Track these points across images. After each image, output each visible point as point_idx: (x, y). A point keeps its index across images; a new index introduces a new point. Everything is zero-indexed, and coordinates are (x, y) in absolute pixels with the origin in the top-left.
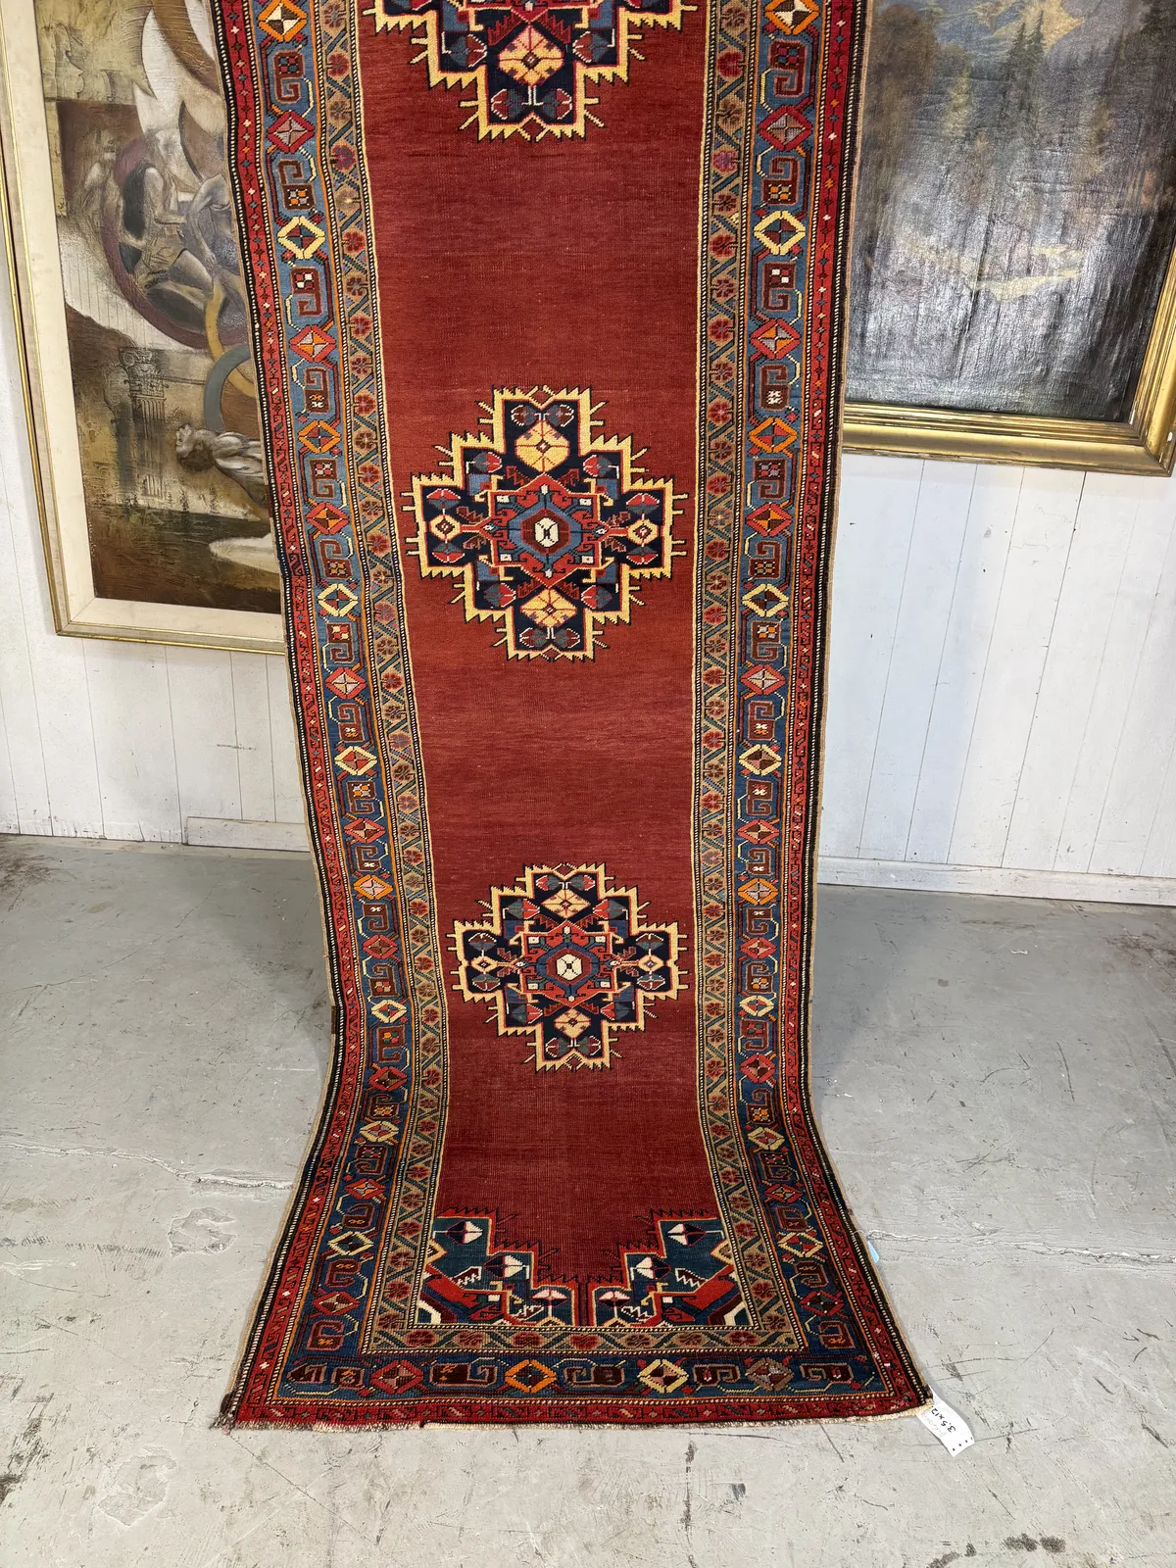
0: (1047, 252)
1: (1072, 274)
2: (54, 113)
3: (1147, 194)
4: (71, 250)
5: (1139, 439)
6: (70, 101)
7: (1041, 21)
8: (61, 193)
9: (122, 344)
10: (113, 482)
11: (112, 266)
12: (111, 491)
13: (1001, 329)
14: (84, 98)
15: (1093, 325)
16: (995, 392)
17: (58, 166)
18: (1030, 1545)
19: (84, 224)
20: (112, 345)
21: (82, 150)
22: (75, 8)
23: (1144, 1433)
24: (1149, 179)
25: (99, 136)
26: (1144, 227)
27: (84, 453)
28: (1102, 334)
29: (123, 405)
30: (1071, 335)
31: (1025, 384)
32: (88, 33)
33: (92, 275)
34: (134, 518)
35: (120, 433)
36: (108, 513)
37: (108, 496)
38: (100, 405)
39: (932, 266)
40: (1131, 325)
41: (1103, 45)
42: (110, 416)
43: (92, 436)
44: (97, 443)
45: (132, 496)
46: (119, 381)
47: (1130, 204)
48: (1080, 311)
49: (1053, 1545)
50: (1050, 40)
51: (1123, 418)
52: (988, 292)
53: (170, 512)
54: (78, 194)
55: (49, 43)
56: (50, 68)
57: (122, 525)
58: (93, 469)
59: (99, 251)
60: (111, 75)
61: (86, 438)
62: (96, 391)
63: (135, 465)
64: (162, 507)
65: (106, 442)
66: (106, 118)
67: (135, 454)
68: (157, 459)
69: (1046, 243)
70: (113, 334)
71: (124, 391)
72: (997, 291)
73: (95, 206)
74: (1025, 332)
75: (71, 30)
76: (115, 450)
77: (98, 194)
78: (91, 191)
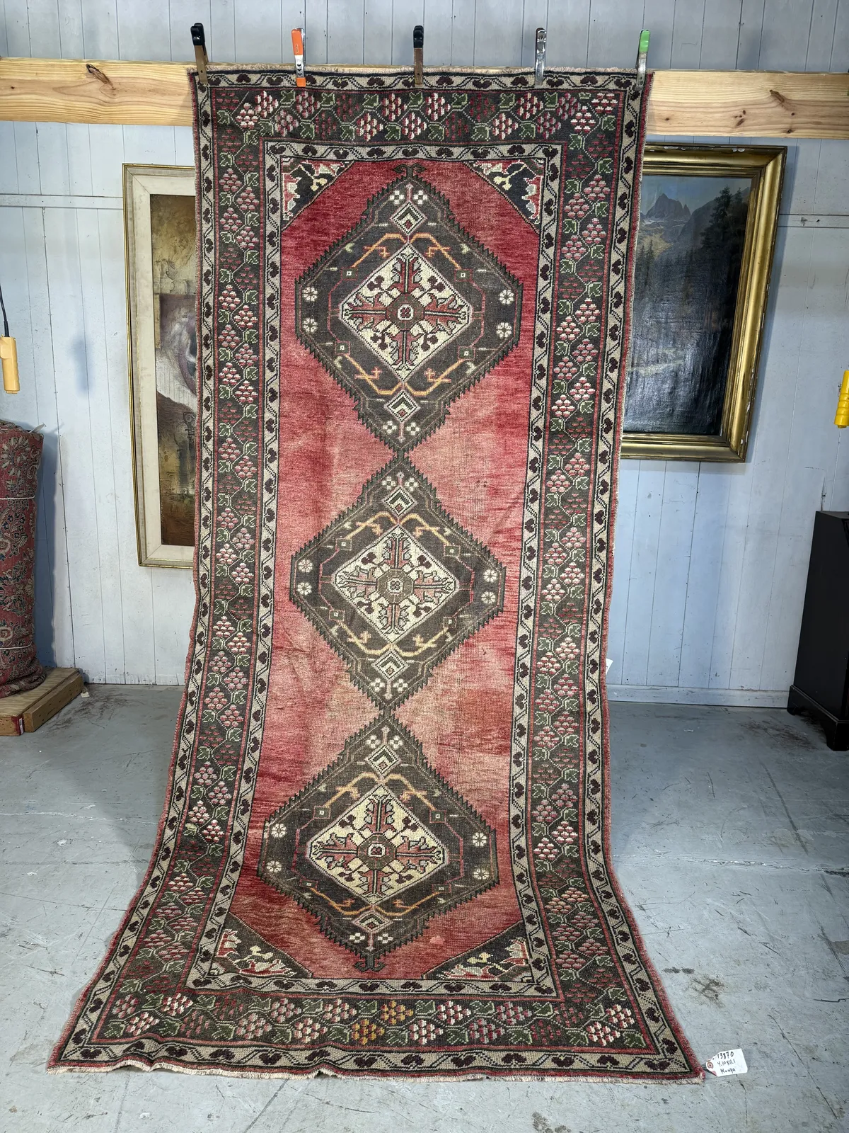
0: (666, 352)
1: (681, 362)
2: (158, 300)
3: (714, 322)
4: (162, 365)
5: (726, 442)
6: (166, 295)
7: (651, 245)
8: (158, 337)
9: (185, 411)
10: (176, 482)
11: (183, 373)
12: (174, 487)
13: (646, 390)
14: (173, 293)
15: (695, 387)
16: (646, 422)
17: (158, 325)
18: (676, 971)
19: (169, 353)
20: (180, 411)
21: (170, 317)
22: (172, 252)
23: (739, 931)
24: (714, 315)
25: (180, 311)
26: (715, 338)
27: (161, 467)
28: (700, 391)
29: (184, 442)
30: (682, 392)
31: (662, 417)
32: (178, 264)
33: (172, 377)
34: (186, 501)
35: (182, 457)
36: (172, 498)
37: (173, 489)
38: (171, 442)
40: (714, 386)
41: (684, 254)
42: (177, 448)
43: (166, 459)
44: (169, 462)
45: (185, 489)
46: (183, 429)
47: (706, 328)
48: (686, 380)
49: (688, 971)
50: (657, 253)
51: (717, 433)
52: (637, 372)
54: (167, 338)
55: (158, 268)
56: (158, 280)
57: (179, 504)
58: (165, 475)
59: (177, 365)
60: (188, 283)
61: (163, 459)
62: (170, 435)
63: (187, 473)
65: (174, 460)
66: (185, 302)
67: (189, 467)
69: (665, 346)
70: (181, 406)
71: (185, 434)
72: (642, 371)
73: (176, 344)
74: (659, 391)
75: (170, 263)
76: (178, 465)
77: (177, 337)
78: (174, 337)
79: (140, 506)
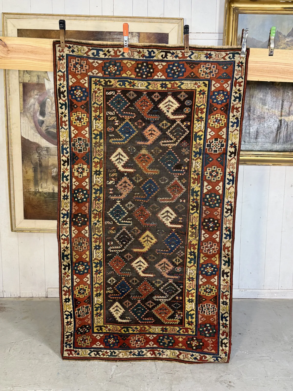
2: (22, 86)
4: (24, 121)
6: (26, 83)
8: (22, 106)
9: (37, 146)
10: (32, 185)
11: (36, 126)
12: (31, 188)
13: (289, 129)
14: (30, 82)
17: (22, 100)
19: (28, 115)
20: (34, 146)
21: (29, 95)
25: (34, 92)
27: (24, 177)
29: (37, 163)
33: (30, 128)
34: (38, 195)
35: (35, 171)
36: (30, 194)
37: (30, 189)
38: (29, 163)
39: (267, 114)
42: (32, 166)
43: (27, 172)
44: (28, 174)
45: (37, 189)
46: (36, 156)
52: (284, 120)
53: (49, 193)
54: (28, 106)
56: (21, 75)
57: (34, 197)
58: (26, 181)
59: (32, 121)
60: (38, 76)
61: (25, 172)
62: (29, 159)
63: (39, 180)
64: (47, 191)
65: (31, 173)
66: (36, 87)
67: (39, 176)
68: (46, 178)
70: (35, 143)
71: (37, 159)
72: (286, 119)
73: (32, 110)
76: (33, 176)
77: (33, 106)
78: (31, 106)
79: (12, 199)
